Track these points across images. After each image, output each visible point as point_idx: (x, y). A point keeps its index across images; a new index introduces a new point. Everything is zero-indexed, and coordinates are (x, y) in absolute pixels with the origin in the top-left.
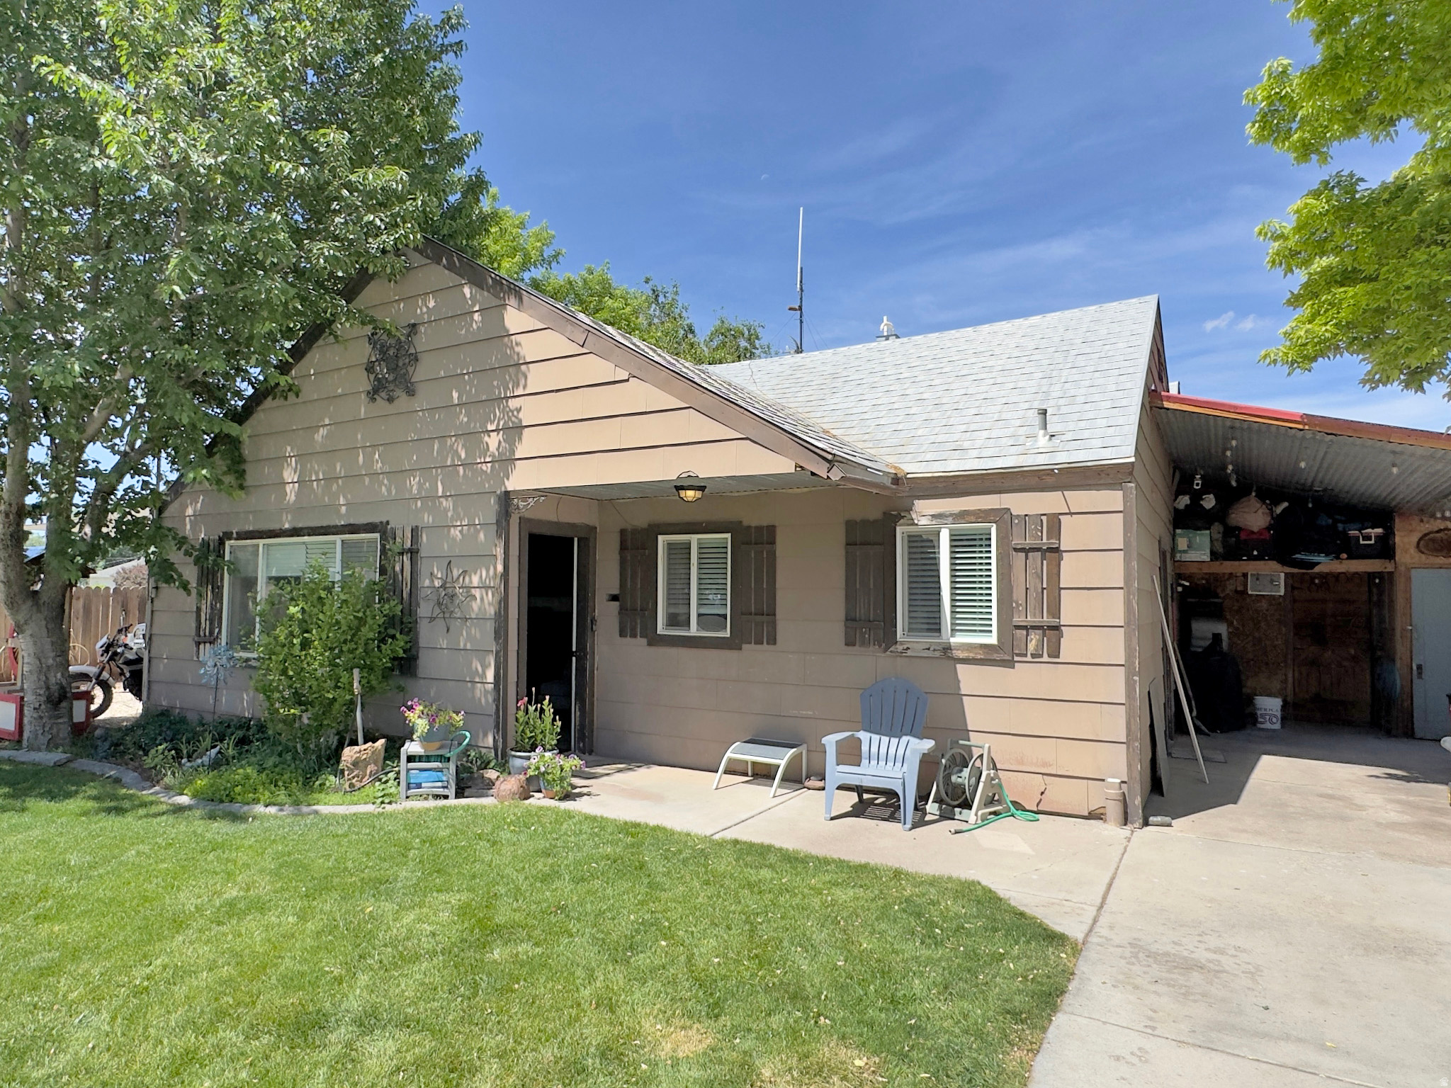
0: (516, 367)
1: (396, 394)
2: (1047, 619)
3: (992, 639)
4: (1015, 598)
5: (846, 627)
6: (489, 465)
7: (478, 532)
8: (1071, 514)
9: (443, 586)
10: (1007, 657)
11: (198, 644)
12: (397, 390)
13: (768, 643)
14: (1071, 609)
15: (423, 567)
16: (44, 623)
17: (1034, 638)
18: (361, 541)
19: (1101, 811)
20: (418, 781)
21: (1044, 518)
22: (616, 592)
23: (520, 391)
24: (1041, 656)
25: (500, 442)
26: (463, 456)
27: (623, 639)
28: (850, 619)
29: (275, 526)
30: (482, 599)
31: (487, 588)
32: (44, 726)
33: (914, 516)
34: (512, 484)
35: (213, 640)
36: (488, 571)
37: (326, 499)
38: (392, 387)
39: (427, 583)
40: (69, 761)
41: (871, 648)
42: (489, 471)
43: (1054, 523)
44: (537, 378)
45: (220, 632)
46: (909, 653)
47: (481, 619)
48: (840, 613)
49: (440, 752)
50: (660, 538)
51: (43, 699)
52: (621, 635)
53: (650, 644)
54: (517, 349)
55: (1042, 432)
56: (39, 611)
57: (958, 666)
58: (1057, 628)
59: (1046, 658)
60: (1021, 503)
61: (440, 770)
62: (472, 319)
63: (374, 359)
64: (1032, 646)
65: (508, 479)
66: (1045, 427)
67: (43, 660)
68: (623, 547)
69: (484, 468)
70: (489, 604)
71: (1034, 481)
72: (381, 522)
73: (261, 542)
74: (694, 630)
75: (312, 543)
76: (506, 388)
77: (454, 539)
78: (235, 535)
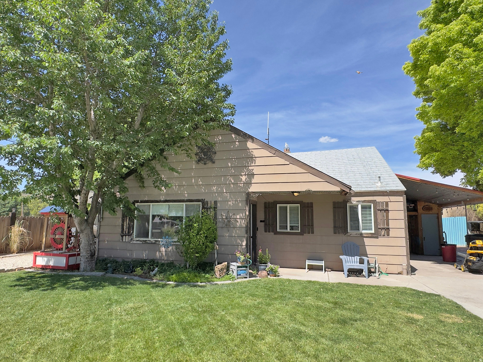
0: (252, 158)
1: (207, 162)
2: (386, 226)
3: (373, 232)
4: (378, 221)
5: (334, 229)
6: (242, 184)
7: (239, 203)
8: (391, 202)
9: (226, 218)
10: (377, 236)
11: (122, 236)
12: (207, 161)
13: (312, 233)
14: (392, 224)
15: (218, 213)
16: (90, 229)
17: (383, 231)
18: (194, 205)
19: (401, 272)
20: (240, 273)
21: (384, 203)
22: (263, 220)
23: (253, 165)
24: (385, 235)
25: (246, 178)
26: (233, 181)
27: (266, 233)
28: (335, 227)
29: (158, 199)
30: (241, 222)
31: (242, 219)
32: (89, 264)
33: (352, 201)
34: (251, 190)
35: (129, 234)
36: (243, 214)
37: (179, 192)
38: (205, 160)
39: (220, 217)
40: (105, 274)
41: (341, 234)
42: (242, 186)
43: (387, 203)
44: (258, 162)
45: (133, 232)
46: (351, 235)
47: (241, 227)
48: (332, 226)
49: (245, 265)
50: (278, 205)
51: (89, 255)
52: (265, 232)
53: (275, 234)
54: (252, 153)
55: (379, 182)
56: (88, 226)
57: (364, 238)
58: (389, 229)
59: (386, 236)
60: (379, 199)
61: (245, 270)
62: (235, 144)
63: (198, 152)
64: (383, 233)
65: (249, 189)
66: (380, 181)
67: (89, 242)
68: (265, 207)
69: (240, 185)
70: (243, 223)
71: (382, 194)
72: (202, 199)
73: (151, 204)
74: (289, 230)
75: (171, 205)
76: (248, 164)
77: (230, 205)
78: (140, 202)
